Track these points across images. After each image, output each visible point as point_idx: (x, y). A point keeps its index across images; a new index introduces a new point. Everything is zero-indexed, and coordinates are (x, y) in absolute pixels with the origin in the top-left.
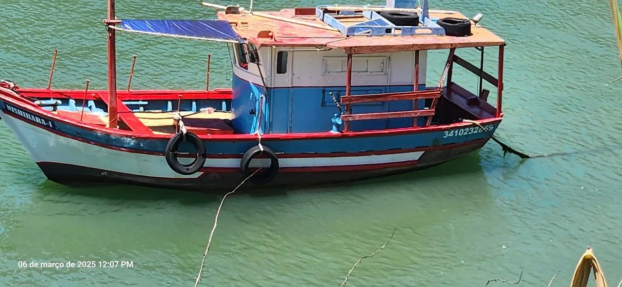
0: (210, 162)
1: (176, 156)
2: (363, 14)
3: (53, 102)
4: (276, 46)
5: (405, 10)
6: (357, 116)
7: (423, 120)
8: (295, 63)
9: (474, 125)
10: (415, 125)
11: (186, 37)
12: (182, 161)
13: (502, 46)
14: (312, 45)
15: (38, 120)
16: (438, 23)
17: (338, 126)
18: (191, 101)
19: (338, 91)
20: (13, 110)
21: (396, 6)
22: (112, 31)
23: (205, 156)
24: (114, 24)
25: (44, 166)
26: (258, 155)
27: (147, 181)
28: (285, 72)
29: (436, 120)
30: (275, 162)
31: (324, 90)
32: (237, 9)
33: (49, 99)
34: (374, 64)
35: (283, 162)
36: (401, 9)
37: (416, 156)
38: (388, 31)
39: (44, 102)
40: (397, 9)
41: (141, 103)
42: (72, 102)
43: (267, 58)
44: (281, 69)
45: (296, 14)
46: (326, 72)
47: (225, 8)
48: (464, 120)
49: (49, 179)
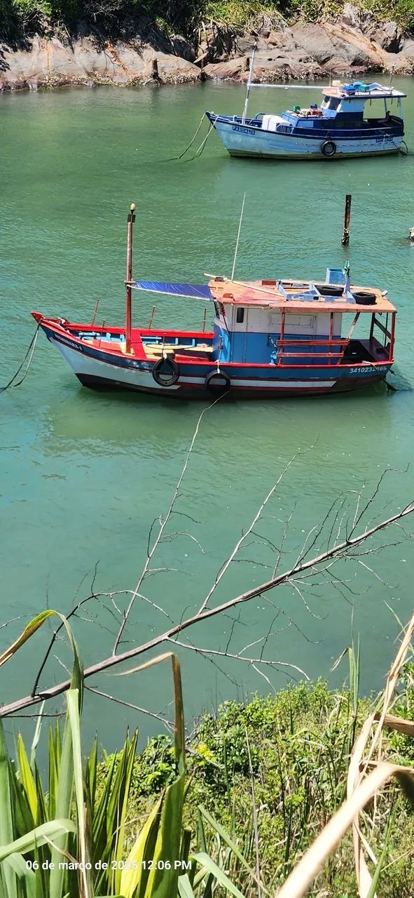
0: (182, 379)
1: (158, 374)
2: (309, 287)
3: (94, 334)
4: (234, 304)
5: (335, 285)
6: (288, 354)
7: (334, 360)
8: (249, 316)
9: (372, 366)
10: (329, 363)
11: (177, 295)
12: (162, 376)
13: (394, 313)
14: (260, 305)
15: (73, 345)
16: (353, 295)
17: (274, 360)
18: (192, 339)
19: (276, 336)
20: (59, 337)
21: (330, 283)
22: (130, 289)
23: (179, 375)
24: (131, 284)
25: (79, 376)
26: (216, 376)
27: (144, 389)
28: (242, 322)
29: (344, 361)
30: (228, 382)
31: (269, 335)
32: (222, 278)
33: (92, 332)
34: (305, 320)
35: (234, 382)
36: (333, 285)
37: (330, 384)
38: (316, 298)
39: (85, 334)
40: (330, 285)
41: (157, 338)
42: (108, 335)
43: (230, 314)
44: (240, 319)
45: (263, 284)
46: (271, 323)
47: (215, 277)
48: (364, 362)
49: (83, 385)
